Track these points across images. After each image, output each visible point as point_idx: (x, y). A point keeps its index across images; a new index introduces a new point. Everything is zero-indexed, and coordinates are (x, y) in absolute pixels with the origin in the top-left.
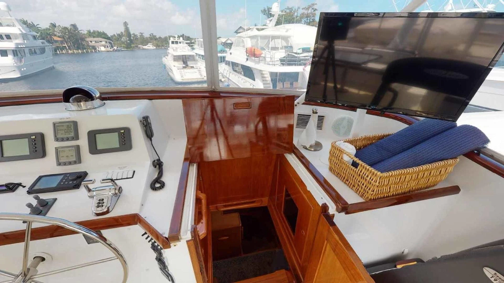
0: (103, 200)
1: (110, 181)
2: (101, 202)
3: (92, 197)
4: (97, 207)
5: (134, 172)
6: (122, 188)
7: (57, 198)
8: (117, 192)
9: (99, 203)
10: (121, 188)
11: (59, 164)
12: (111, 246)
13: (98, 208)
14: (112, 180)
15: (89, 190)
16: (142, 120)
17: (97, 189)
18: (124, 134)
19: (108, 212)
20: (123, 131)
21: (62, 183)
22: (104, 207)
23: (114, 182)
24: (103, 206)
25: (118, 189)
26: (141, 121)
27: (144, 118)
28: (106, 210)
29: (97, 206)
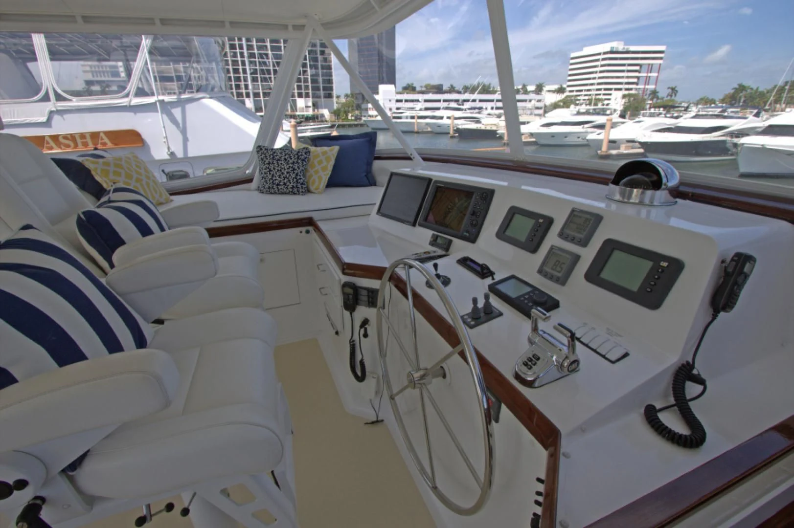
0: (538, 359)
1: (569, 334)
2: (534, 359)
3: (531, 342)
4: (524, 364)
5: (626, 355)
6: (578, 365)
7: (504, 314)
8: (566, 364)
9: (530, 360)
10: (576, 363)
11: (540, 271)
12: (490, 438)
13: (523, 366)
14: (573, 337)
15: (535, 329)
16: (728, 260)
17: (545, 336)
18: (663, 271)
19: (529, 384)
20: (665, 264)
21: (522, 299)
22: (530, 373)
23: (573, 340)
24: (530, 368)
25: (572, 361)
26: (723, 262)
27: (738, 255)
28: (529, 379)
29: (526, 362)
